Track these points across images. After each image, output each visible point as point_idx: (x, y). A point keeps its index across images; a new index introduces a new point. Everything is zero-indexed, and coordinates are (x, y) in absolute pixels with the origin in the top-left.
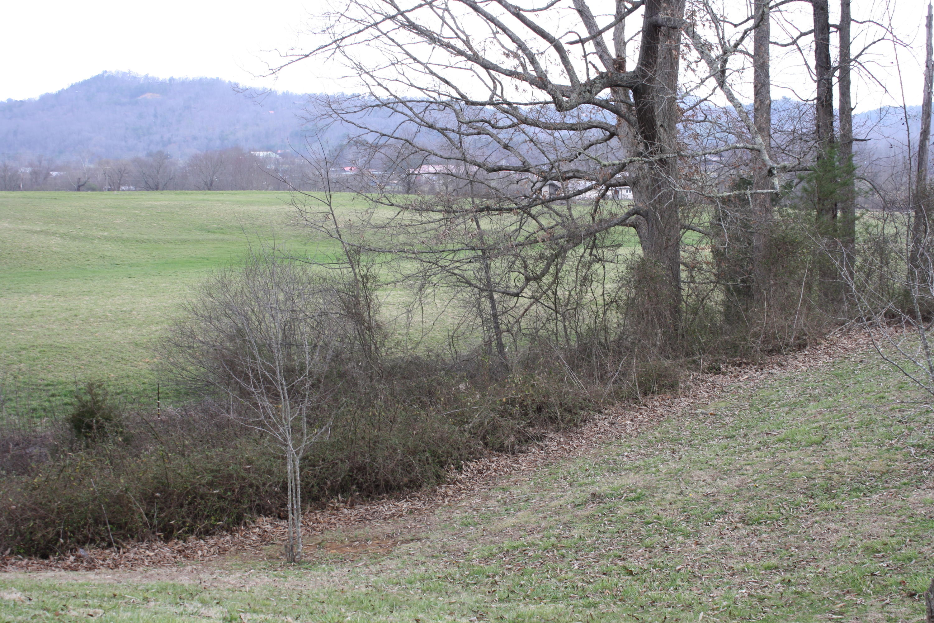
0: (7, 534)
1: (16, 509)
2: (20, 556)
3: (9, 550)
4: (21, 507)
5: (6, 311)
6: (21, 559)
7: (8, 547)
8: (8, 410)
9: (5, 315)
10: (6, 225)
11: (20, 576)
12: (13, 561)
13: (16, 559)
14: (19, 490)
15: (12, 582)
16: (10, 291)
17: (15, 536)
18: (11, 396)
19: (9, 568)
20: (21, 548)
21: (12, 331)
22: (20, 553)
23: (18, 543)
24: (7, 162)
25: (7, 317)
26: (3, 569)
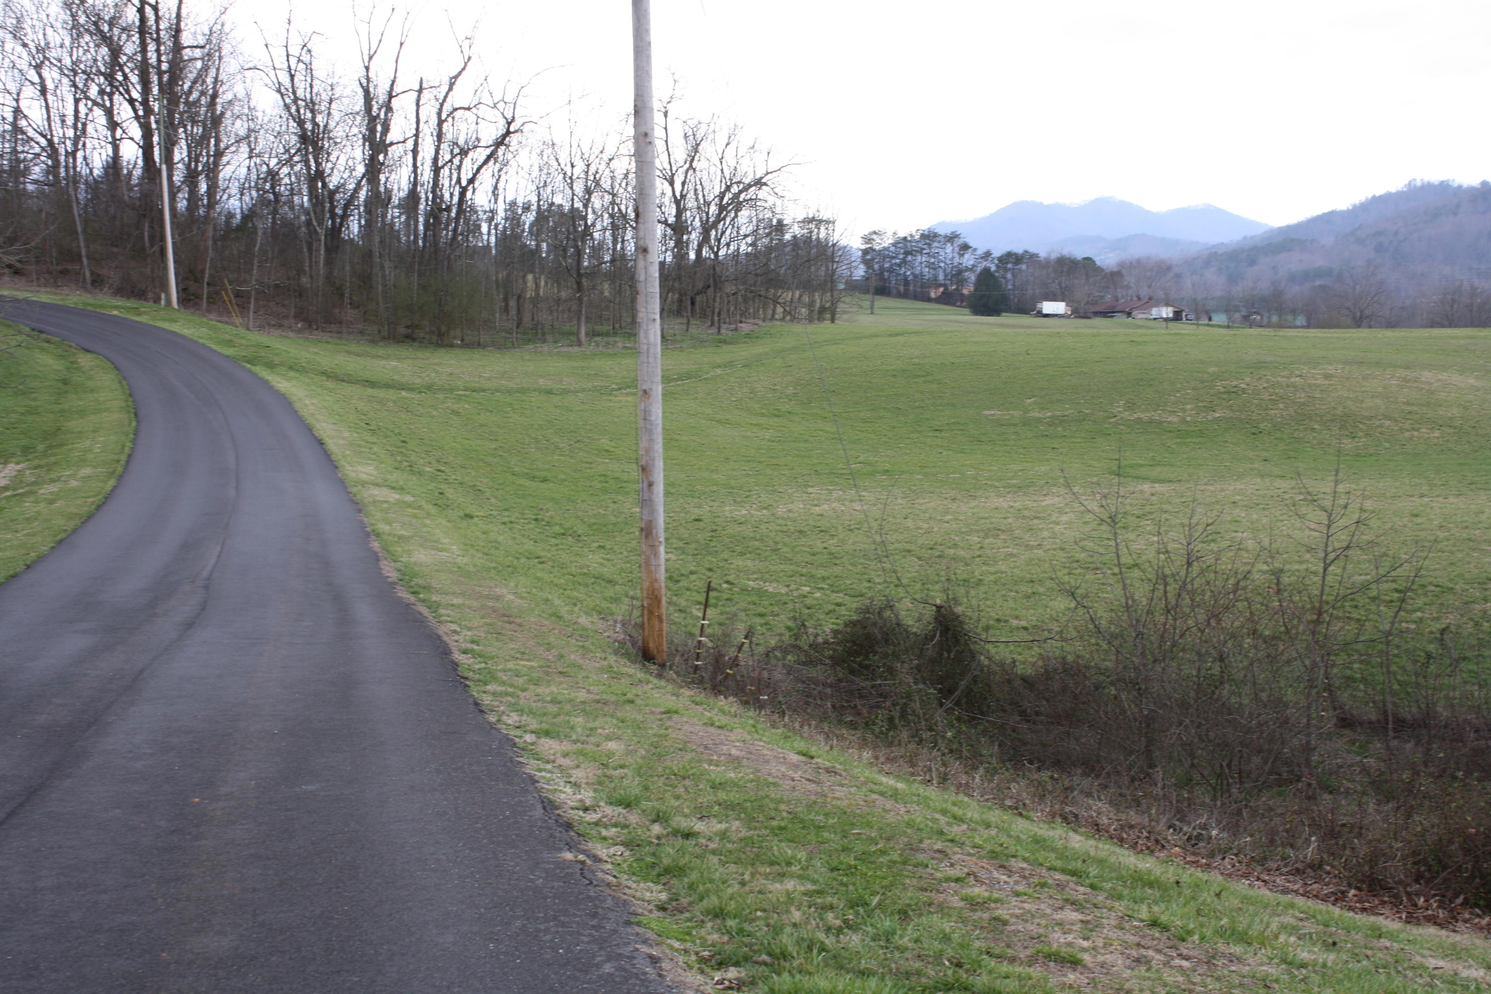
0: (1460, 871)
1: (1476, 834)
2: (1478, 911)
3: (1462, 897)
4: (1484, 833)
5: (1466, 518)
6: (1478, 916)
7: (1460, 893)
8: (1464, 675)
9: (1465, 524)
10: (1471, 381)
11: (1478, 942)
12: (1467, 916)
13: (1471, 913)
14: (1483, 804)
15: (1467, 950)
16: (1473, 487)
17: (1472, 877)
18: (1469, 654)
19: (1460, 926)
20: (1481, 897)
21: (1474, 550)
22: (1478, 906)
23: (1477, 888)
24: (1476, 282)
25: (1467, 527)
26: (1451, 927)
